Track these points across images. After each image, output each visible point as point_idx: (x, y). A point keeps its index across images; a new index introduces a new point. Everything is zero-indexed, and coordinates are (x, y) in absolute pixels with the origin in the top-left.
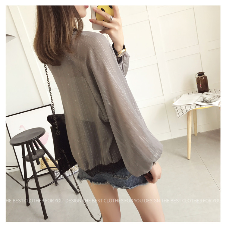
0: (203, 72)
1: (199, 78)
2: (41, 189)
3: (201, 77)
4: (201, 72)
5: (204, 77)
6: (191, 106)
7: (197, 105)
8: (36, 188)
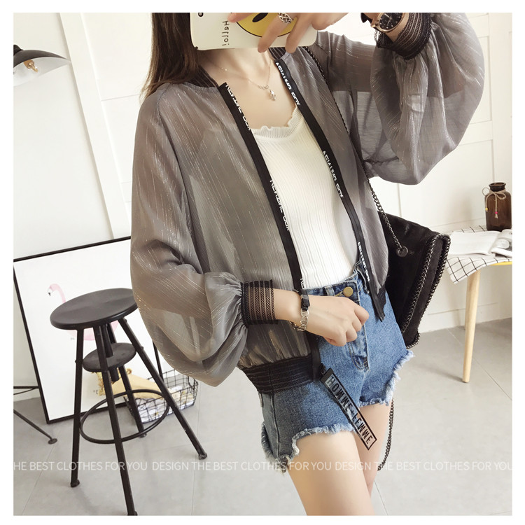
0: (503, 183)
1: (493, 195)
2: (123, 443)
3: (499, 195)
4: (497, 183)
5: (505, 193)
6: (484, 257)
7: (498, 255)
8: (112, 438)
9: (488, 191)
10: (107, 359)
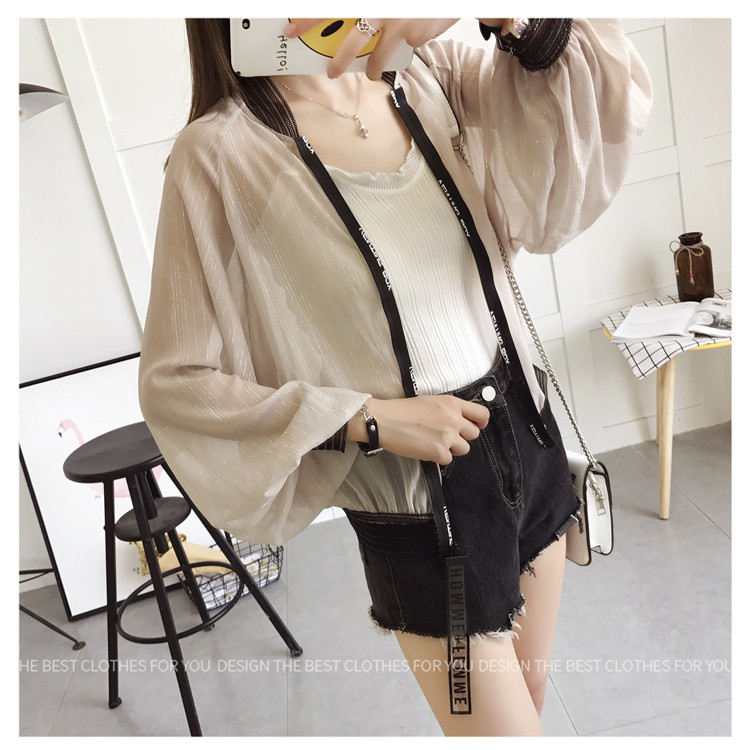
0: (698, 233)
1: (686, 251)
4: (690, 234)
5: (701, 247)
6: (678, 339)
7: (698, 335)
9: (677, 246)
10: (150, 521)
